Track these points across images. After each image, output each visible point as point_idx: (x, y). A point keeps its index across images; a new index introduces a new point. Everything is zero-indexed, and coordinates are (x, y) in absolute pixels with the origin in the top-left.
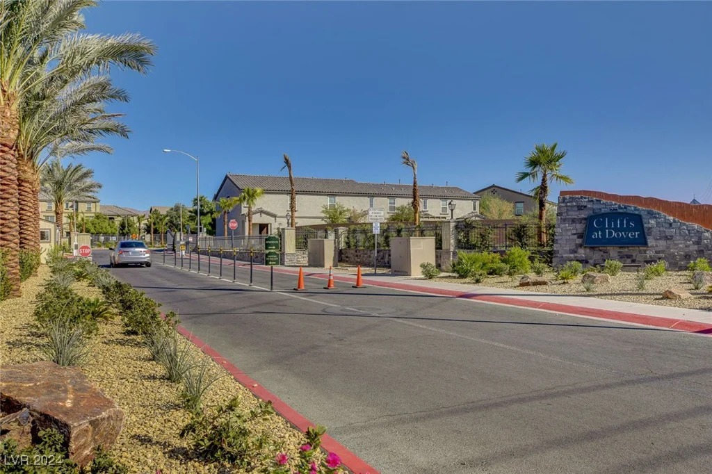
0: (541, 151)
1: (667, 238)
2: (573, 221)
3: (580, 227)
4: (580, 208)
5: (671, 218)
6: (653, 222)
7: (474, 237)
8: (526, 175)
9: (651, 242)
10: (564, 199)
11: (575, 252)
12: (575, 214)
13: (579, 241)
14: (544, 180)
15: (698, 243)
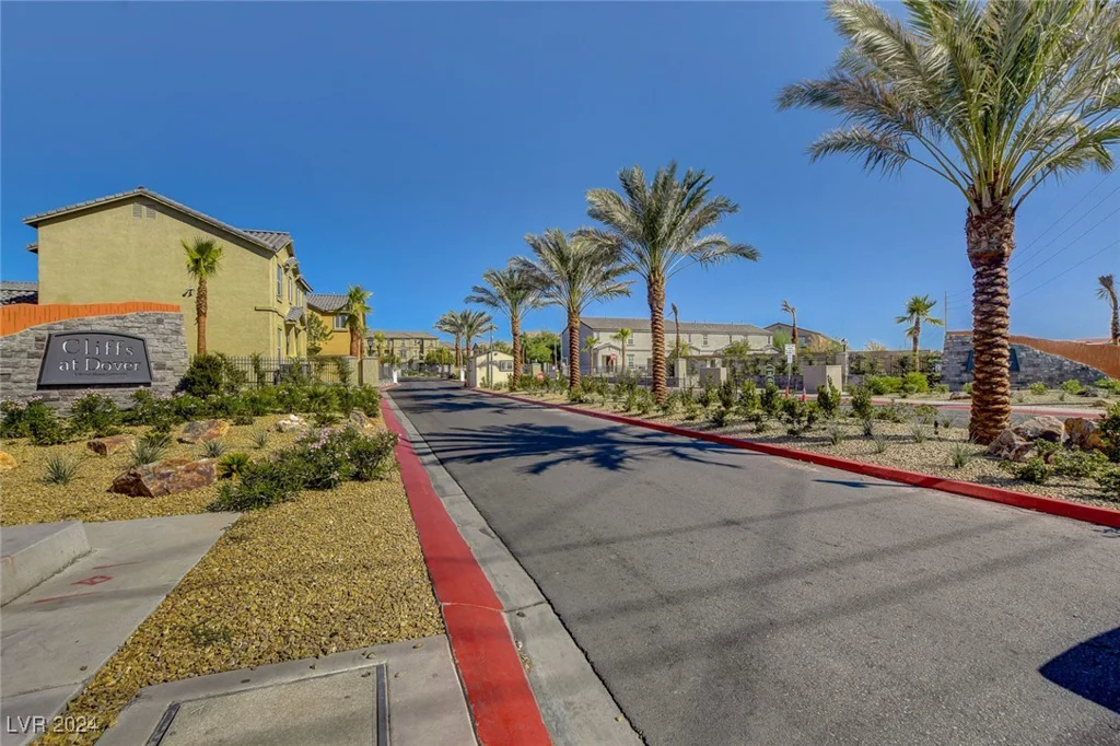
0: (916, 301)
1: (1034, 366)
2: (959, 353)
3: (964, 358)
4: (964, 344)
5: (1038, 351)
6: (1023, 354)
7: (864, 365)
8: (904, 319)
9: (1022, 369)
10: (951, 338)
11: (959, 376)
12: (959, 349)
13: (963, 368)
14: (917, 323)
15: (1060, 369)
